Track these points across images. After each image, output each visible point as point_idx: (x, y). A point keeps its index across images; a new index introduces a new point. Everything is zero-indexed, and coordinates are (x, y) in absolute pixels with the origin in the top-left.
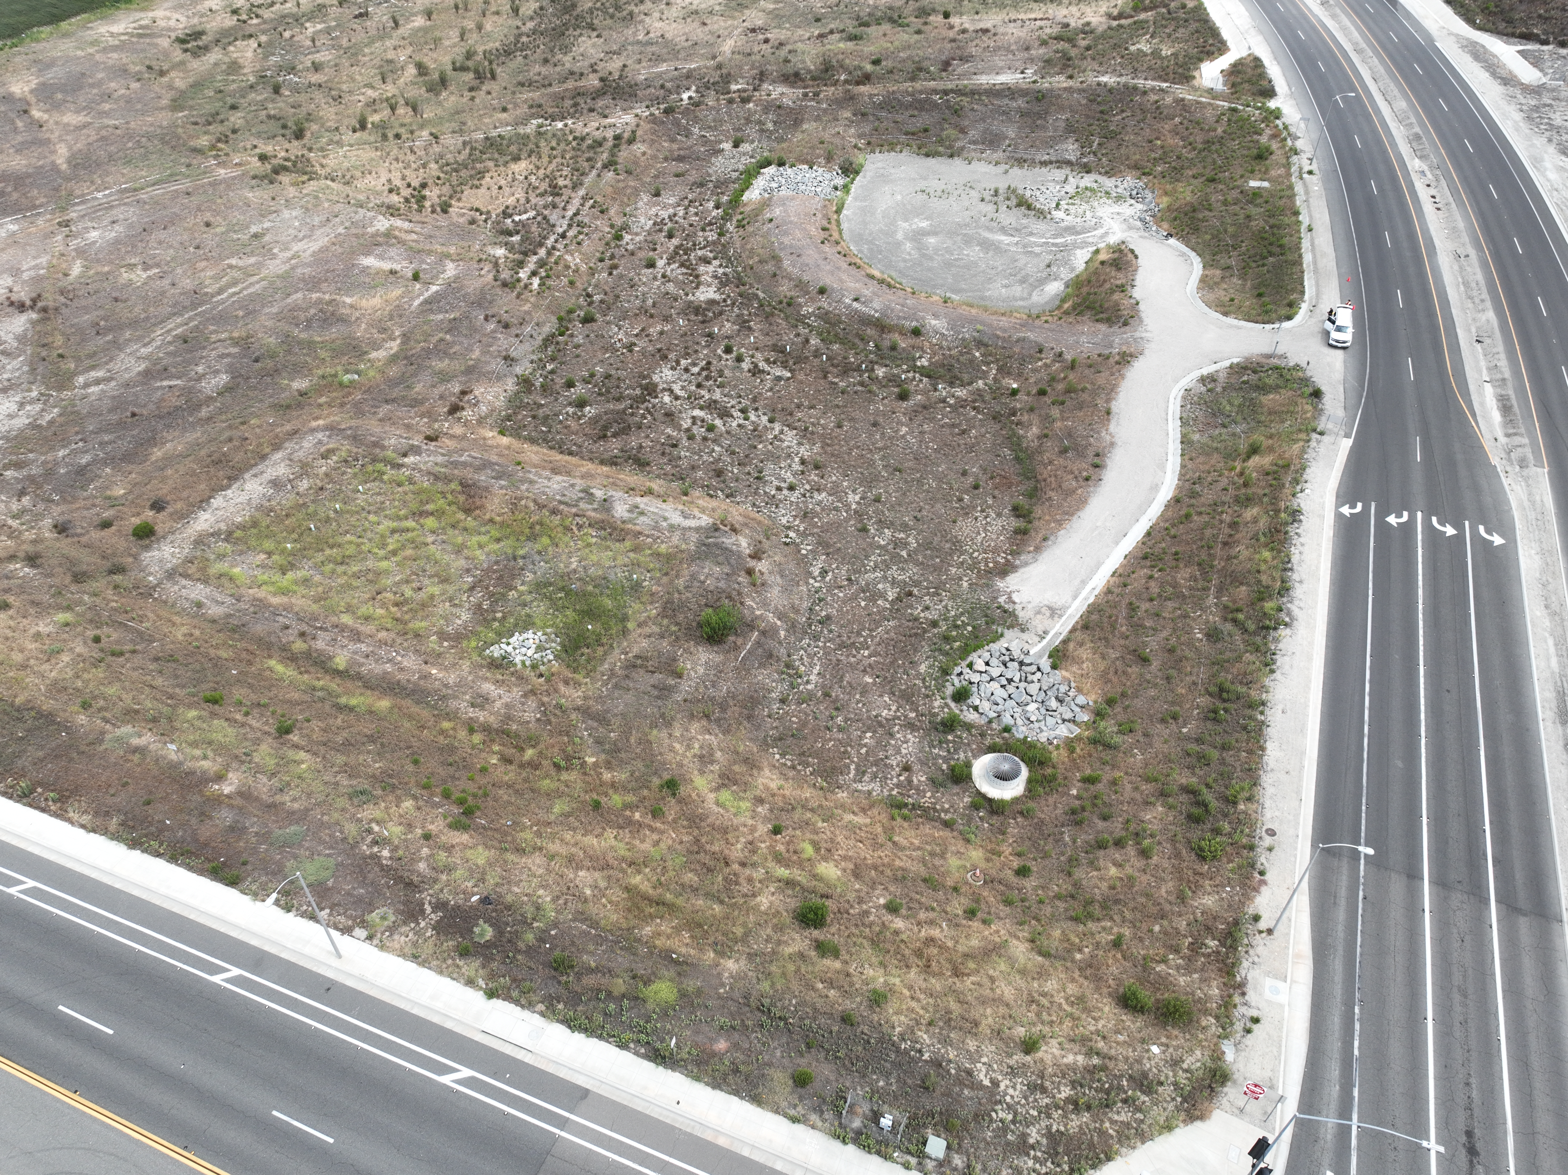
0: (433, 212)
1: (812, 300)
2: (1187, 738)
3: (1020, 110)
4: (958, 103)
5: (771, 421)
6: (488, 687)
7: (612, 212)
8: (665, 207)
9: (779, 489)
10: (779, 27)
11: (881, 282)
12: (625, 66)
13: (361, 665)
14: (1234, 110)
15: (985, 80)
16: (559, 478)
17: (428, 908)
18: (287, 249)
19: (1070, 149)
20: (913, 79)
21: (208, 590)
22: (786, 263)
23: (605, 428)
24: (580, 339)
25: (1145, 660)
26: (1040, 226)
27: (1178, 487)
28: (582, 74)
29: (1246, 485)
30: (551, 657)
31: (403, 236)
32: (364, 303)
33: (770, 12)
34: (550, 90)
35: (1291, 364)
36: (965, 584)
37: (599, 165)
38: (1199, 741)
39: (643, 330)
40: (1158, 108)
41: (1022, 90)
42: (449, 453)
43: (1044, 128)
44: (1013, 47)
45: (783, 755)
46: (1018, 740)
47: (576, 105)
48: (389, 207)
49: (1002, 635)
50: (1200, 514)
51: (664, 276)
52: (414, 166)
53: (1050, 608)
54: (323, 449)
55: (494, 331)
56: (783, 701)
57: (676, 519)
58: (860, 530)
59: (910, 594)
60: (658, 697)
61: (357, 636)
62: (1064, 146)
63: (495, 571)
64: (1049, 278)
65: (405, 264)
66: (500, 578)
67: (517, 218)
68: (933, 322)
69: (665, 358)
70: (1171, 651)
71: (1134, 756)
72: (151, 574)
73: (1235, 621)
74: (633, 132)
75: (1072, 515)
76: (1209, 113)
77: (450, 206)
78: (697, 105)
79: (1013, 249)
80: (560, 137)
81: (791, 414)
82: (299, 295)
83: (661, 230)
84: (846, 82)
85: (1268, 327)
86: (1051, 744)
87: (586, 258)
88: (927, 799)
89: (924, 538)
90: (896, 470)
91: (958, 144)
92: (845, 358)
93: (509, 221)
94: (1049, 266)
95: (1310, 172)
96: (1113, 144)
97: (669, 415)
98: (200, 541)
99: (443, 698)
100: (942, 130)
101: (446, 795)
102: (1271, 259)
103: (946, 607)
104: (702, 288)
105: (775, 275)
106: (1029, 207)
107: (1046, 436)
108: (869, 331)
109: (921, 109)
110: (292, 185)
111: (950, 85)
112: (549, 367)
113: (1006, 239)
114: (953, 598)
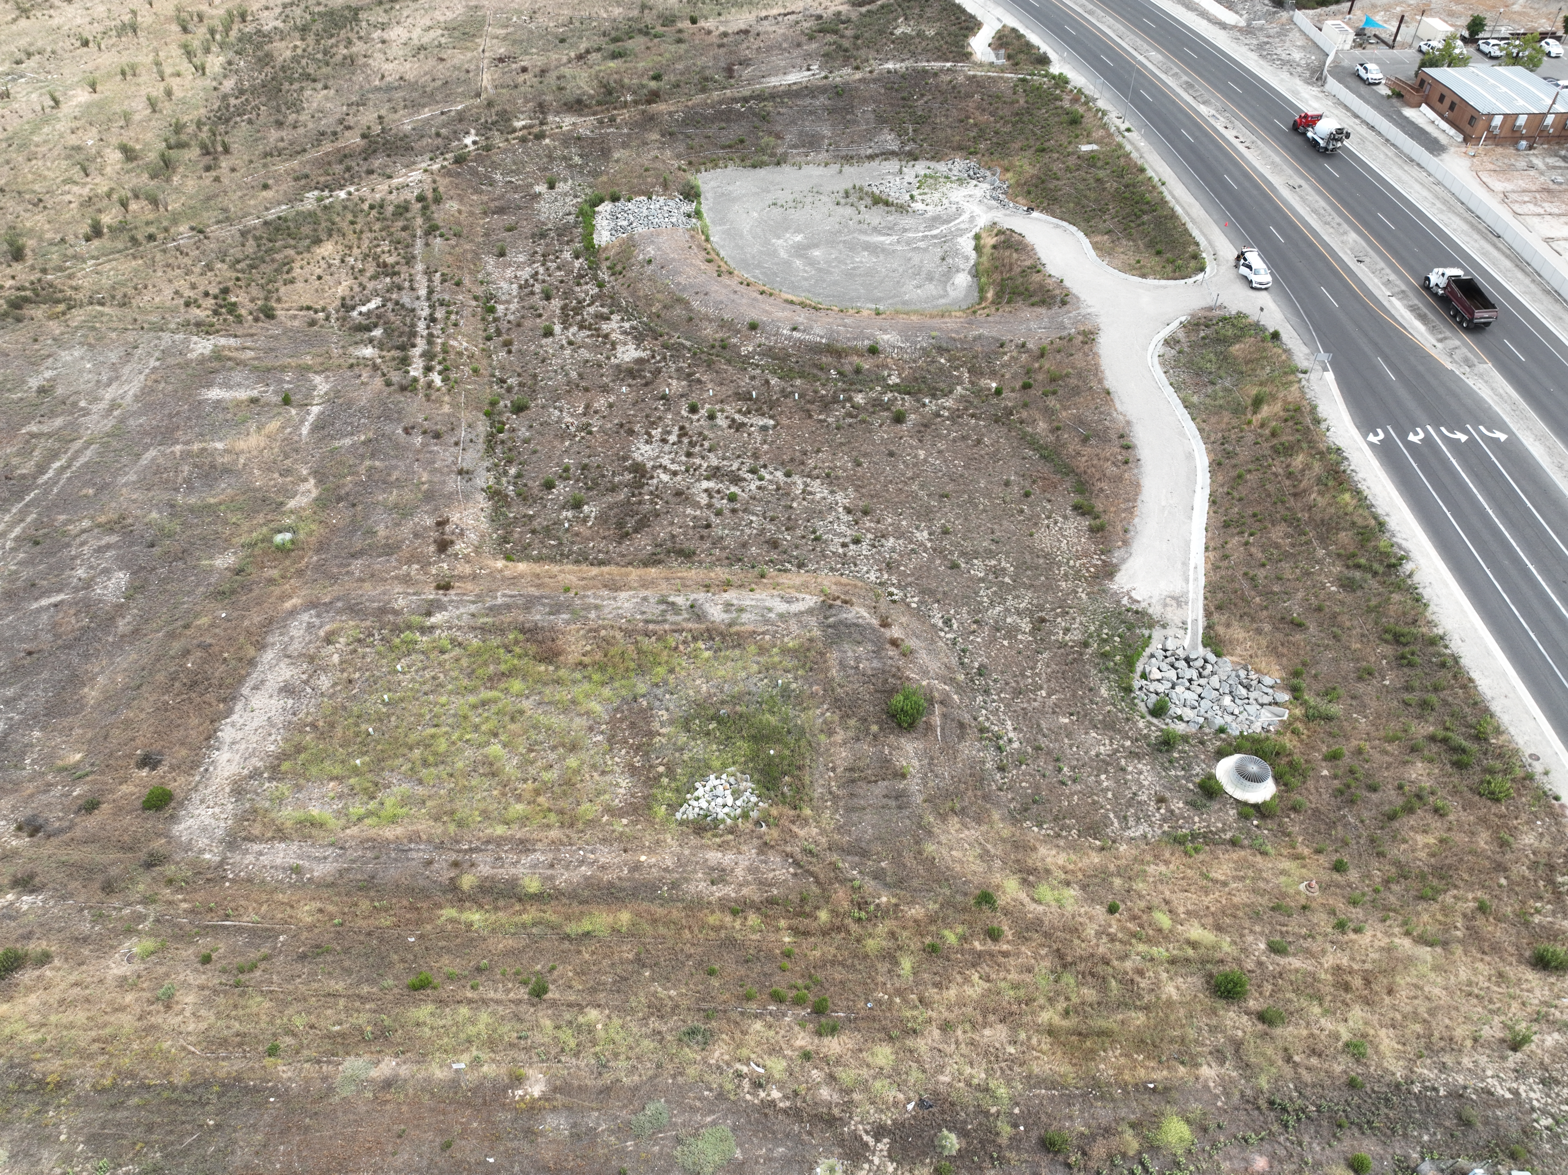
0: (256, 320)
1: (748, 338)
2: (1396, 690)
3: (825, 108)
4: (762, 109)
5: (788, 475)
6: (714, 857)
7: (467, 281)
8: (520, 266)
9: (844, 545)
10: (526, 53)
11: (803, 305)
12: (380, 117)
13: (552, 878)
14: (1023, 80)
15: (774, 81)
16: (623, 595)
17: (869, 1139)
18: (96, 399)
19: (889, 140)
20: (703, 90)
21: (295, 847)
22: (695, 304)
23: (620, 525)
24: (524, 433)
25: (1299, 626)
26: (906, 221)
27: (1209, 452)
28: (335, 133)
29: (1274, 434)
30: (754, 799)
31: (234, 354)
32: (241, 445)
33: (505, 39)
34: (307, 156)
35: (1234, 312)
36: (1083, 596)
37: (419, 232)
38: (1408, 688)
39: (587, 407)
40: (954, 87)
41: (818, 87)
42: (479, 598)
43: (855, 122)
44: (785, 45)
45: (1040, 825)
46: (1236, 738)
47: (348, 169)
48: (198, 324)
49: (1150, 637)
50: (1250, 471)
51: (570, 343)
52: (197, 270)
53: (1173, 598)
54: (322, 633)
55: (424, 445)
56: (1002, 769)
57: (782, 607)
58: (951, 568)
59: (1043, 620)
60: (900, 807)
61: (524, 846)
62: (883, 137)
63: (622, 720)
64: (951, 271)
65: (260, 387)
66: (633, 725)
67: (364, 309)
68: (886, 337)
69: (631, 432)
70: (1319, 609)
71: (1357, 720)
72: (202, 851)
73: (1358, 566)
74: (435, 190)
75: (1135, 500)
76: (1002, 86)
77: (273, 309)
78: (488, 148)
79: (899, 248)
80: (352, 208)
81: (803, 463)
82: (152, 453)
83: (532, 293)
84: (636, 102)
85: (1190, 281)
86: (1268, 731)
87: (470, 338)
88: (1198, 824)
89: (1015, 559)
90: (942, 496)
91: (780, 151)
92: (816, 392)
93: (355, 314)
94: (943, 259)
95: (1128, 130)
96: (927, 129)
97: (678, 494)
98: (238, 790)
99: (674, 885)
100: (758, 138)
101: (777, 998)
102: (1145, 218)
103: (1081, 623)
104: (620, 349)
105: (691, 319)
106: (887, 204)
107: (1058, 429)
108: (824, 359)
109: (728, 120)
110: (50, 318)
111: (746, 92)
112: (513, 471)
113: (887, 240)
114: (1083, 611)
